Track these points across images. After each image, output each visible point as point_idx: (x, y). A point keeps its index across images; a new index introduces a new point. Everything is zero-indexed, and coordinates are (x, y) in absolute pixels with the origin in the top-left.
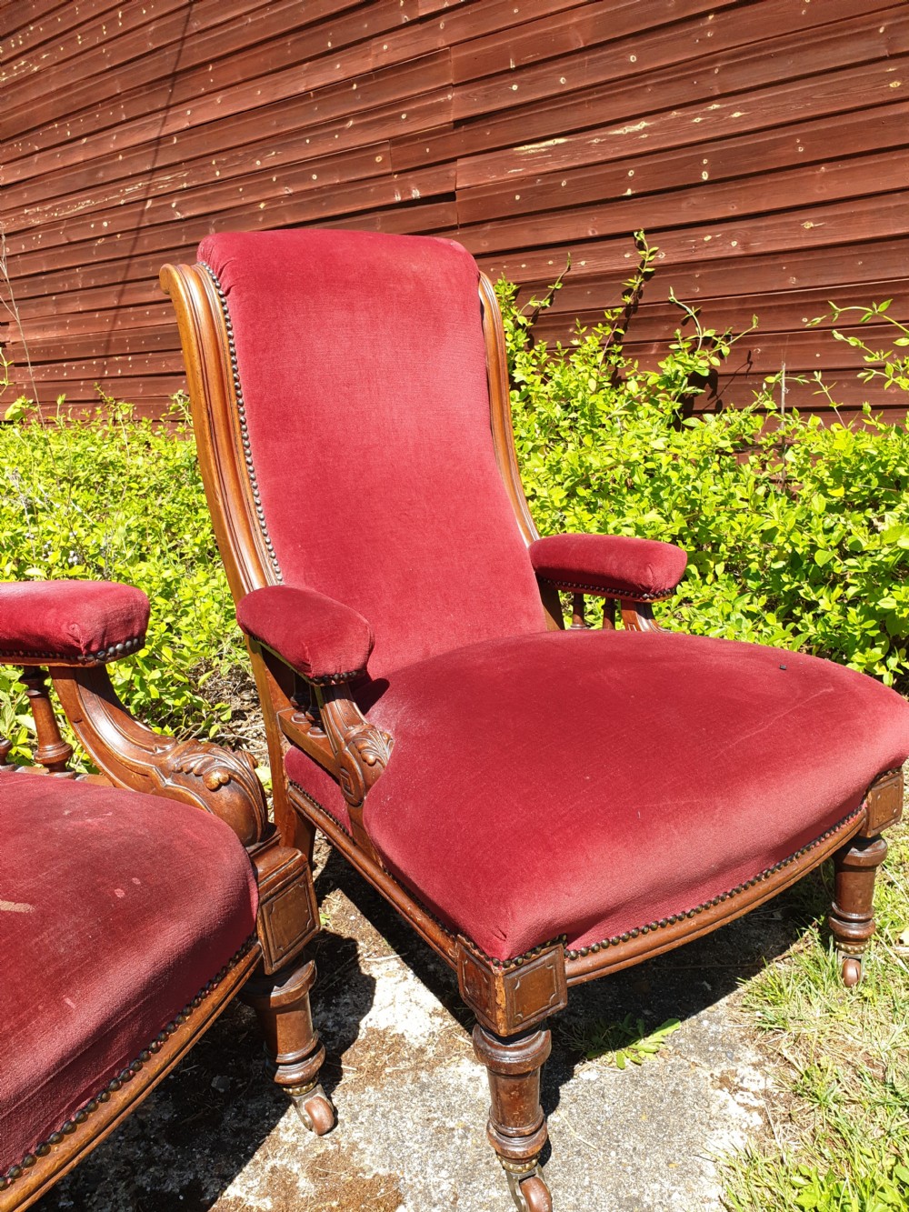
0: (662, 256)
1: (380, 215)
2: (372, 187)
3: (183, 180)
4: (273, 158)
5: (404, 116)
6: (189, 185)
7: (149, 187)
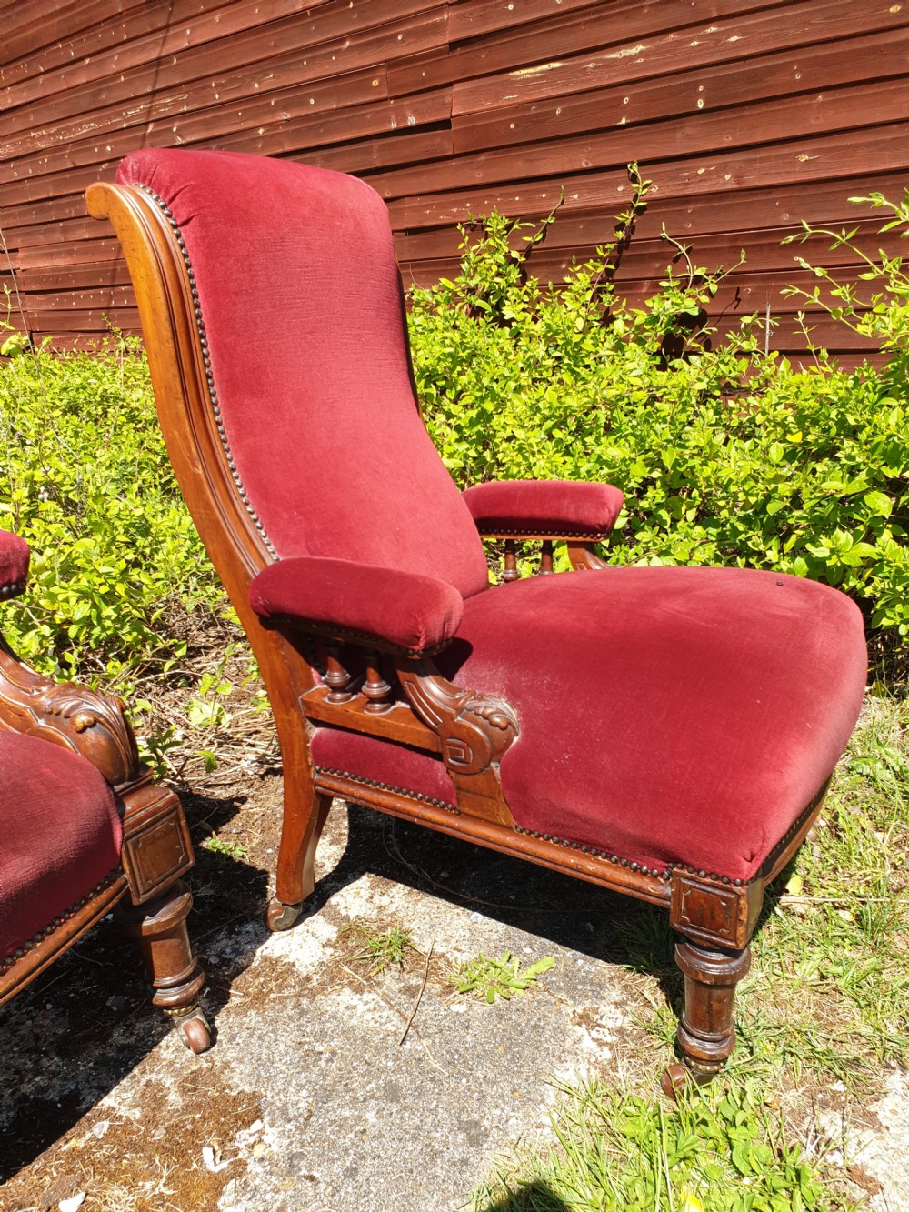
0: (655, 189)
1: (376, 144)
2: (369, 113)
3: (182, 103)
4: (271, 81)
5: (400, 38)
6: (190, 108)
7: (149, 111)
